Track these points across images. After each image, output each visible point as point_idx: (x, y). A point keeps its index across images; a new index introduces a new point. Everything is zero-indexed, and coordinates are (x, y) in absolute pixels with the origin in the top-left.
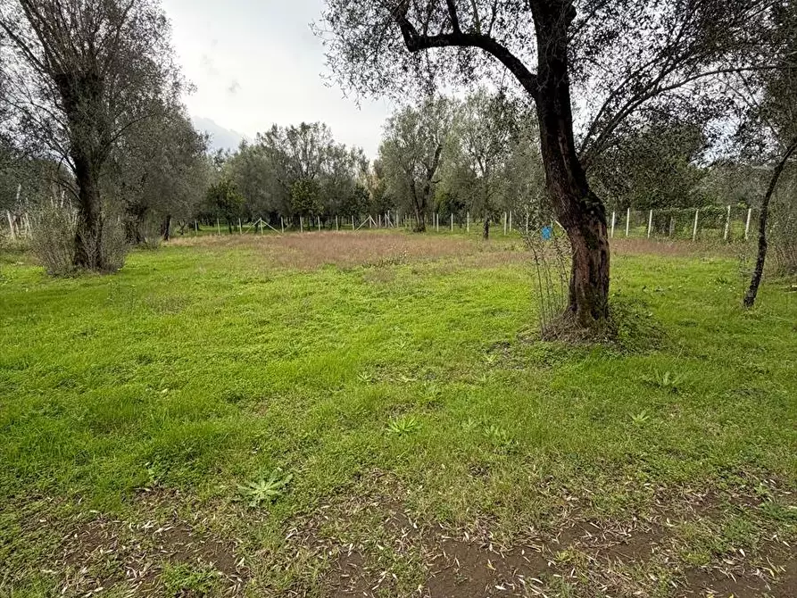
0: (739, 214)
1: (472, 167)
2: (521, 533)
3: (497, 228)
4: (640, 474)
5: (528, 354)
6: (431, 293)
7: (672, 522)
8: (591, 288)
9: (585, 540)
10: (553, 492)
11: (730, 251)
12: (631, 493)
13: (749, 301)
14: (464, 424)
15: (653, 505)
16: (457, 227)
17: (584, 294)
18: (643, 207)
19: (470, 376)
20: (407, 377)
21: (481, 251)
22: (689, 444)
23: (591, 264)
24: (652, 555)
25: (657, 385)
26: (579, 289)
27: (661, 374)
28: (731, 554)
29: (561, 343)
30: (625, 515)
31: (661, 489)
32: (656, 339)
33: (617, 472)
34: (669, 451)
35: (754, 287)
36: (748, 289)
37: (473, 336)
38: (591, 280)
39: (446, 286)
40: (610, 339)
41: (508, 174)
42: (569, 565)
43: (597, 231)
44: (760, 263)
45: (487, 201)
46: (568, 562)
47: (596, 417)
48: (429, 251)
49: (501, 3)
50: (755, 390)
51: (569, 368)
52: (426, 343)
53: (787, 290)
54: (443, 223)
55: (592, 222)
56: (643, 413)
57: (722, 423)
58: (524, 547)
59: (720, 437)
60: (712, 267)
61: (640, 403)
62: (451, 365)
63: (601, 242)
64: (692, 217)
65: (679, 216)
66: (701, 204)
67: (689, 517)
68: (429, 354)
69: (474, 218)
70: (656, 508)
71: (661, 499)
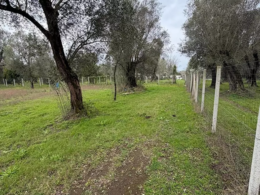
0: (109, 78)
1: (21, 60)
2: (72, 185)
3: (37, 84)
4: (102, 150)
5: (60, 126)
6: (10, 113)
7: (111, 159)
8: (77, 101)
9: (92, 176)
10: (79, 167)
11: (109, 87)
12: (100, 156)
13: (115, 99)
14: (41, 159)
15: (106, 157)
16: (17, 85)
17: (75, 103)
18: (86, 76)
19: (39, 141)
20: (6, 150)
21: (32, 93)
22: (111, 138)
23: (76, 94)
24: (109, 170)
25: (100, 125)
26: (74, 102)
27: (101, 122)
28: (124, 160)
29: (71, 120)
30: (101, 163)
31: (107, 152)
32: (97, 113)
33: (96, 152)
34: (107, 141)
35: (115, 96)
36: (114, 96)
37: (36, 126)
38: (77, 98)
39: (18, 108)
40: (85, 115)
41: (38, 64)
42: (89, 186)
43: (77, 83)
44: (116, 89)
45: (31, 74)
46: (89, 185)
47: (87, 139)
48: (5, 95)
49: (29, 1)
50: (120, 120)
51: (75, 127)
52: (13, 133)
53: (121, 95)
54: (9, 83)
55: (74, 81)
56: (99, 133)
57: (116, 130)
58: (74, 189)
59: (116, 133)
60: (106, 92)
61: (97, 131)
62: (29, 139)
63: (78, 87)
64: (99, 79)
65: (96, 78)
66: (100, 75)
67: (115, 156)
68: (16, 138)
69: (25, 80)
70: (107, 157)
71: (107, 155)
